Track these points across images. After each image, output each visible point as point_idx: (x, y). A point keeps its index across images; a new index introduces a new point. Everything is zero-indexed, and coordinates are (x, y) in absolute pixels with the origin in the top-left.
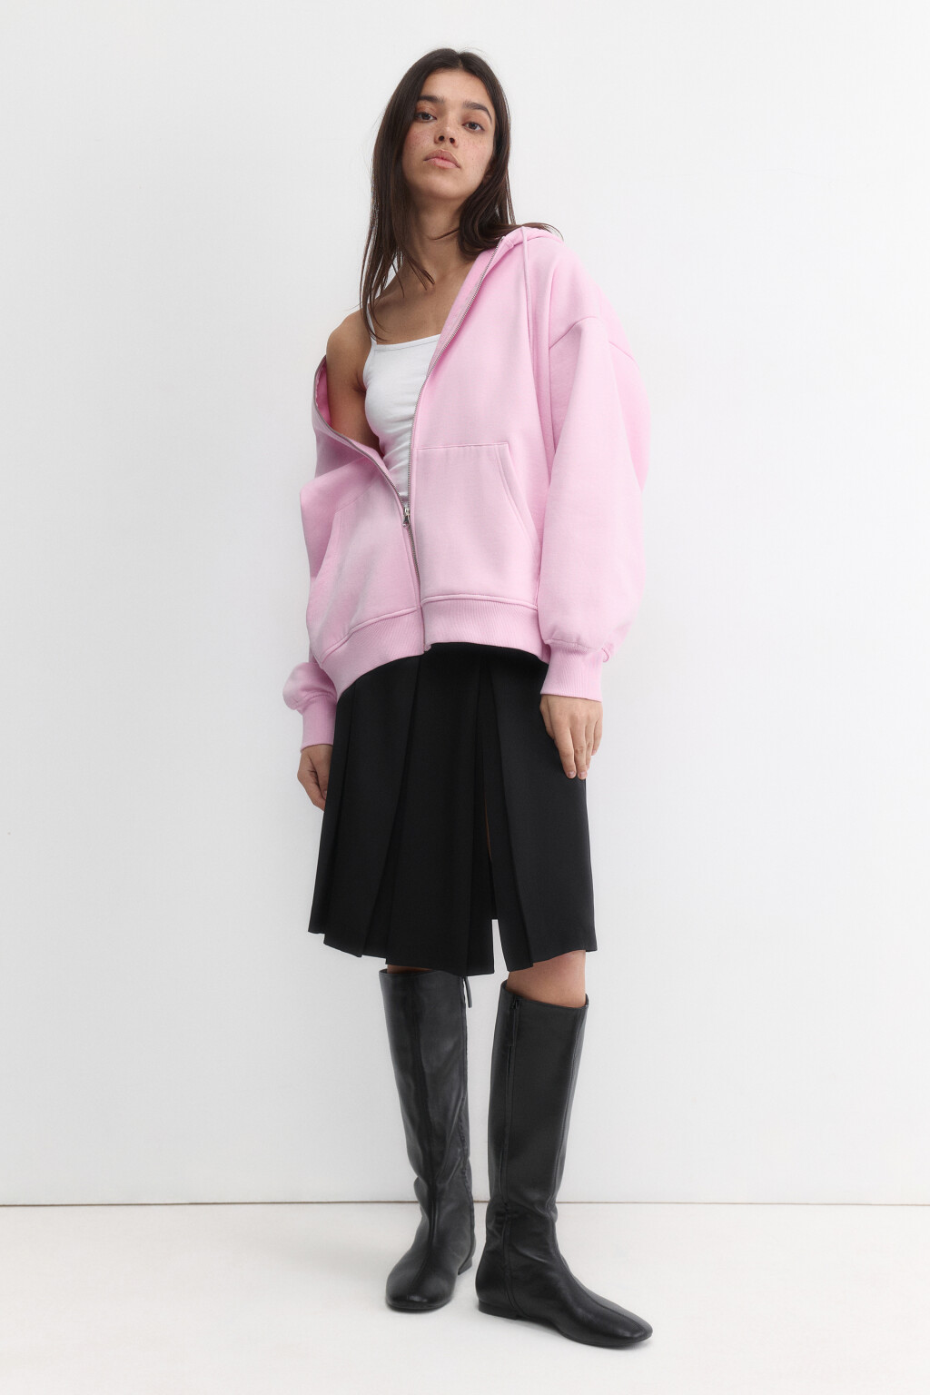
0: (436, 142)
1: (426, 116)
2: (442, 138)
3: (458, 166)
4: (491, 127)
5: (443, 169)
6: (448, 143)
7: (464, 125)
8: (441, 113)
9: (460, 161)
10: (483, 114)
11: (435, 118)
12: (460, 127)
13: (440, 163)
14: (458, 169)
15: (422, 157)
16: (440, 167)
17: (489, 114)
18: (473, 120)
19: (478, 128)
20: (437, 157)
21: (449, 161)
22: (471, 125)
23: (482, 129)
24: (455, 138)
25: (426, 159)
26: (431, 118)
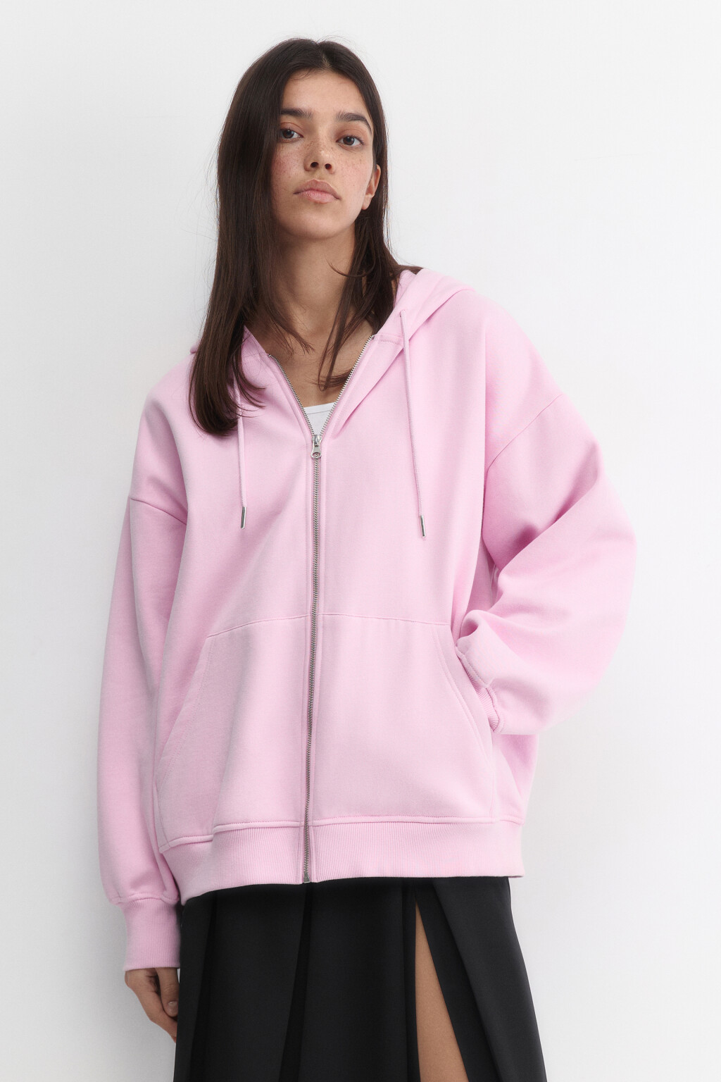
0: (306, 170)
1: (288, 133)
2: (315, 165)
3: (337, 198)
4: (369, 138)
5: (319, 205)
6: (323, 170)
7: (337, 141)
8: (308, 131)
9: (339, 192)
10: (361, 125)
11: (302, 136)
12: (335, 145)
13: (316, 196)
14: (338, 201)
15: (292, 189)
16: (316, 203)
17: (368, 124)
18: (349, 133)
19: (356, 143)
20: (311, 189)
21: (324, 191)
22: (345, 140)
23: (361, 142)
24: (333, 164)
25: (297, 193)
26: (295, 135)
